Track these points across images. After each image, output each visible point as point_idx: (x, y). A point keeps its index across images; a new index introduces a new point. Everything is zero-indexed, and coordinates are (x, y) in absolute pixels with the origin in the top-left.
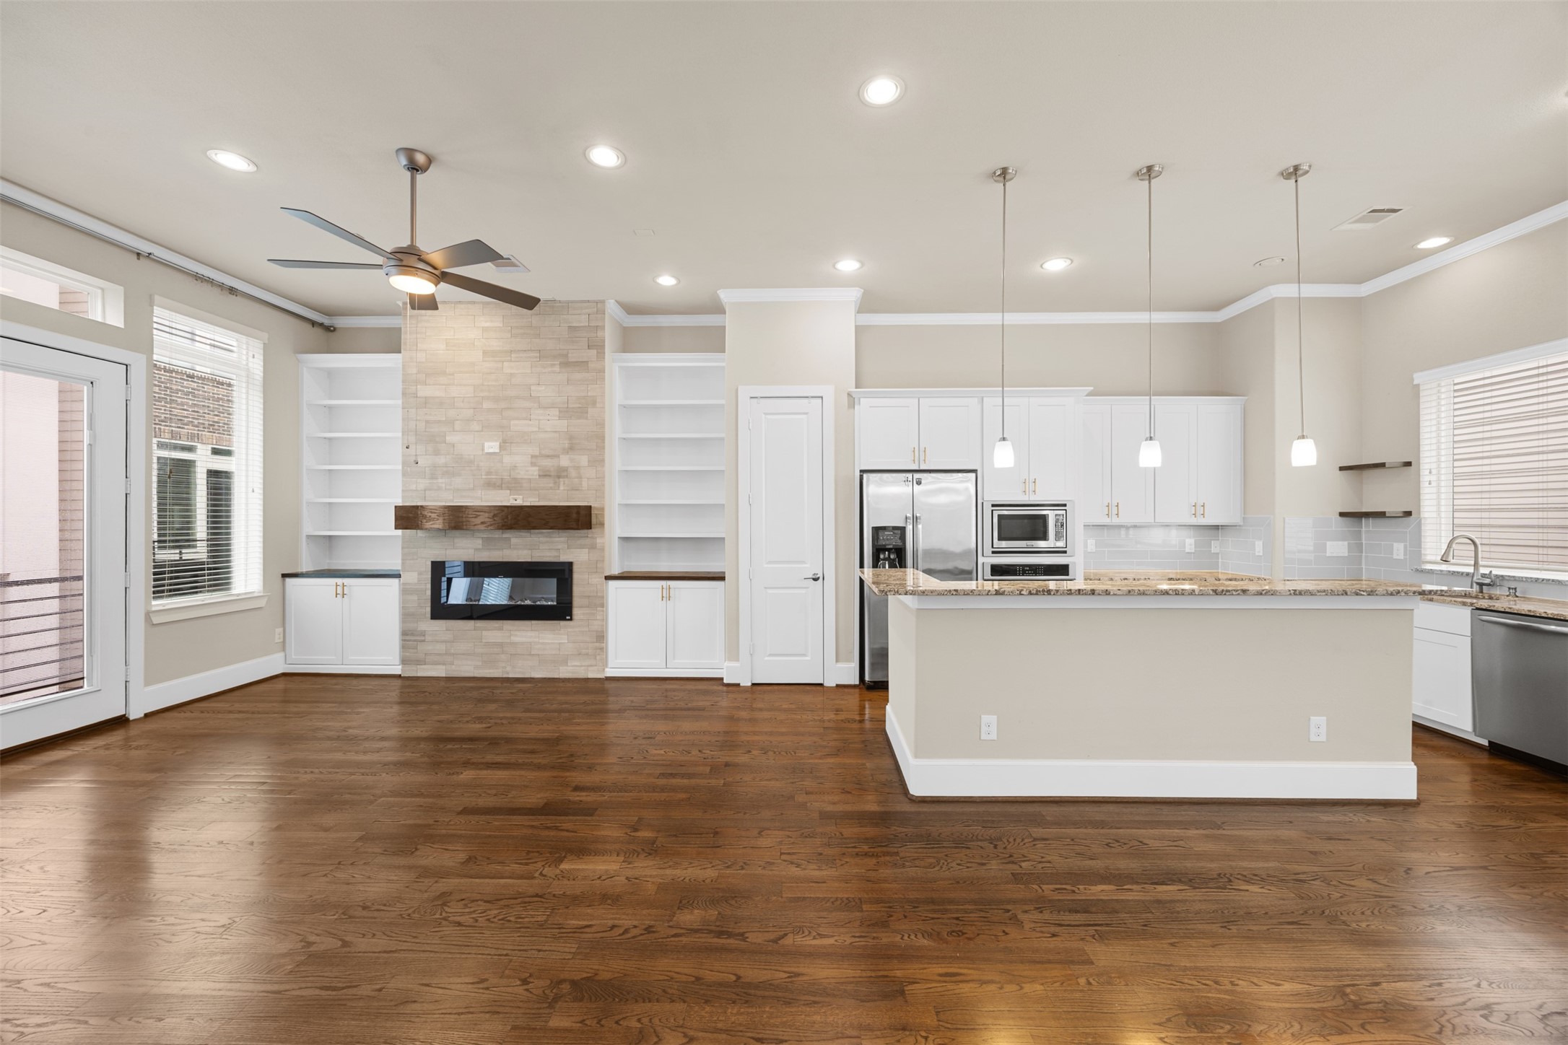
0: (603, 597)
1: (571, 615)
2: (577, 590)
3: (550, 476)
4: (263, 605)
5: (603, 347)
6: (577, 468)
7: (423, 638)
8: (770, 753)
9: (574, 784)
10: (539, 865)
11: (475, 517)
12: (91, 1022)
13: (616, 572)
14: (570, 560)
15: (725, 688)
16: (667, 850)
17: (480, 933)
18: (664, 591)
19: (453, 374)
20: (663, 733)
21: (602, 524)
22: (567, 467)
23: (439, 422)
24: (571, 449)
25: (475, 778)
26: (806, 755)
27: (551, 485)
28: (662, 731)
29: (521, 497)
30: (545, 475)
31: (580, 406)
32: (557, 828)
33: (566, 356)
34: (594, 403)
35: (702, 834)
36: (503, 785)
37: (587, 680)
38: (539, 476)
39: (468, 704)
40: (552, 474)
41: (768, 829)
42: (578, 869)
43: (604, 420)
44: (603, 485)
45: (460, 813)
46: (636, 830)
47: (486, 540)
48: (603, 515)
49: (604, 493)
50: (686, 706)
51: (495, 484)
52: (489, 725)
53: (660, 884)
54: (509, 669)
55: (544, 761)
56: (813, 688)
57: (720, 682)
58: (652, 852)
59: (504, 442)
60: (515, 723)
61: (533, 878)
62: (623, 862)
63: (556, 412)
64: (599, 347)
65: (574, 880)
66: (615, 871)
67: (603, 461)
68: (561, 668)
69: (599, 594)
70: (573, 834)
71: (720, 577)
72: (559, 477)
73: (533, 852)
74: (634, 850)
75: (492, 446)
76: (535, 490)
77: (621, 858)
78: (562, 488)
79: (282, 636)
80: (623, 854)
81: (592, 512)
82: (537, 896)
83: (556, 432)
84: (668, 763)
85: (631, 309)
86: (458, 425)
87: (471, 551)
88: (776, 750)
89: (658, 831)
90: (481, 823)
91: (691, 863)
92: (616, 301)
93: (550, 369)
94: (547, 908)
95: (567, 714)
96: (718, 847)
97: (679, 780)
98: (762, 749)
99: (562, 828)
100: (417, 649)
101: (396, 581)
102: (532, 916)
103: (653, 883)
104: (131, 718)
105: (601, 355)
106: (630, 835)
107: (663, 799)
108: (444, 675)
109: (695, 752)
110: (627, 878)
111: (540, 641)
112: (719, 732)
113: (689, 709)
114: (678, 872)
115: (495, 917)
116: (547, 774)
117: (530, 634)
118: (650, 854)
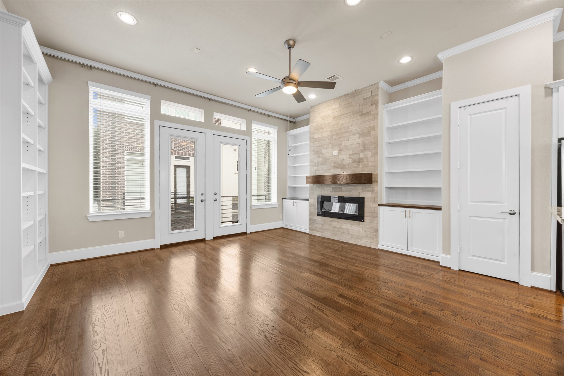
0: (377, 213)
1: (364, 220)
2: (366, 209)
3: (356, 162)
4: (277, 207)
5: (378, 103)
6: (366, 158)
7: (315, 222)
8: (459, 317)
9: (340, 293)
10: (306, 326)
11: (328, 179)
12: (181, 314)
13: (384, 203)
14: (363, 197)
15: (440, 268)
16: (366, 350)
17: (269, 346)
18: (407, 213)
19: (324, 128)
20: (393, 282)
21: (377, 181)
22: (363, 158)
23: (320, 146)
24: (364, 150)
25: (307, 277)
26: (489, 328)
27: (356, 166)
28: (393, 281)
29: (345, 171)
30: (354, 162)
31: (368, 131)
32: (322, 311)
33: (362, 111)
34: (373, 129)
35: (390, 351)
36: (315, 283)
37: (370, 248)
38: (352, 162)
39: (322, 248)
40: (357, 161)
41: (438, 372)
42: (319, 337)
43: (378, 135)
44: (378, 164)
45: (295, 289)
46: (355, 330)
47: (334, 188)
48: (377, 177)
49: (378, 167)
50: (413, 272)
51: (337, 167)
52: (324, 257)
53: (352, 370)
54: (341, 238)
55: (334, 278)
56: (509, 283)
57: (438, 264)
58: (357, 347)
59: (340, 150)
60: (333, 259)
61: (301, 331)
62: (341, 345)
63: (358, 135)
64: (375, 103)
65: (315, 342)
66: (334, 348)
67: (377, 153)
68: (360, 241)
69: (375, 212)
70: (327, 317)
71: (439, 209)
72: (359, 162)
73: (308, 318)
74: (349, 341)
75: (336, 153)
76: (350, 168)
77: (341, 342)
78: (360, 167)
79: (282, 216)
80: (342, 340)
81: (373, 176)
82: (297, 341)
83: (358, 144)
84: (389, 299)
85: (392, 83)
86: (325, 146)
87: (329, 192)
88: (463, 316)
89: (366, 336)
90: (299, 296)
91: (375, 367)
92: (384, 81)
93: (356, 118)
94: (297, 350)
95: (354, 261)
96: (397, 366)
97: (391, 311)
98: (453, 312)
99: (325, 312)
100: (313, 225)
101: (308, 201)
102: (290, 351)
103: (349, 367)
104: (248, 233)
105: (377, 107)
106: (351, 331)
107: (377, 318)
108: (321, 236)
109: (407, 298)
110: (338, 356)
111: (352, 229)
112: (426, 292)
113: (413, 274)
114: (365, 368)
115: (277, 342)
116: (333, 284)
117: (348, 225)
118: (356, 348)
